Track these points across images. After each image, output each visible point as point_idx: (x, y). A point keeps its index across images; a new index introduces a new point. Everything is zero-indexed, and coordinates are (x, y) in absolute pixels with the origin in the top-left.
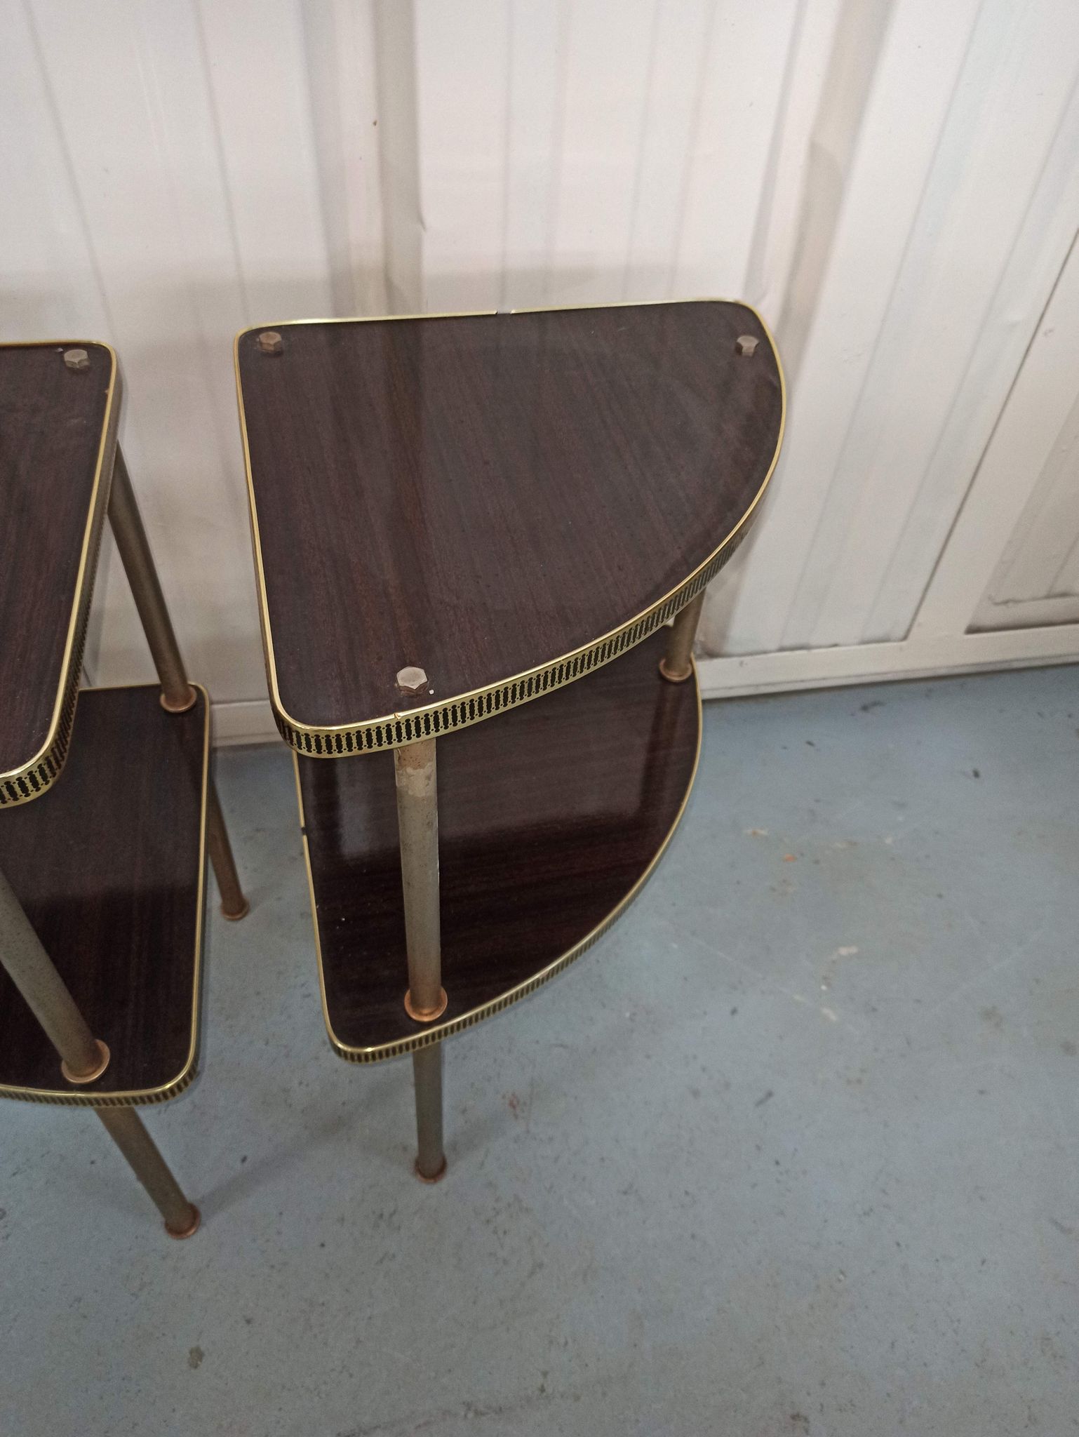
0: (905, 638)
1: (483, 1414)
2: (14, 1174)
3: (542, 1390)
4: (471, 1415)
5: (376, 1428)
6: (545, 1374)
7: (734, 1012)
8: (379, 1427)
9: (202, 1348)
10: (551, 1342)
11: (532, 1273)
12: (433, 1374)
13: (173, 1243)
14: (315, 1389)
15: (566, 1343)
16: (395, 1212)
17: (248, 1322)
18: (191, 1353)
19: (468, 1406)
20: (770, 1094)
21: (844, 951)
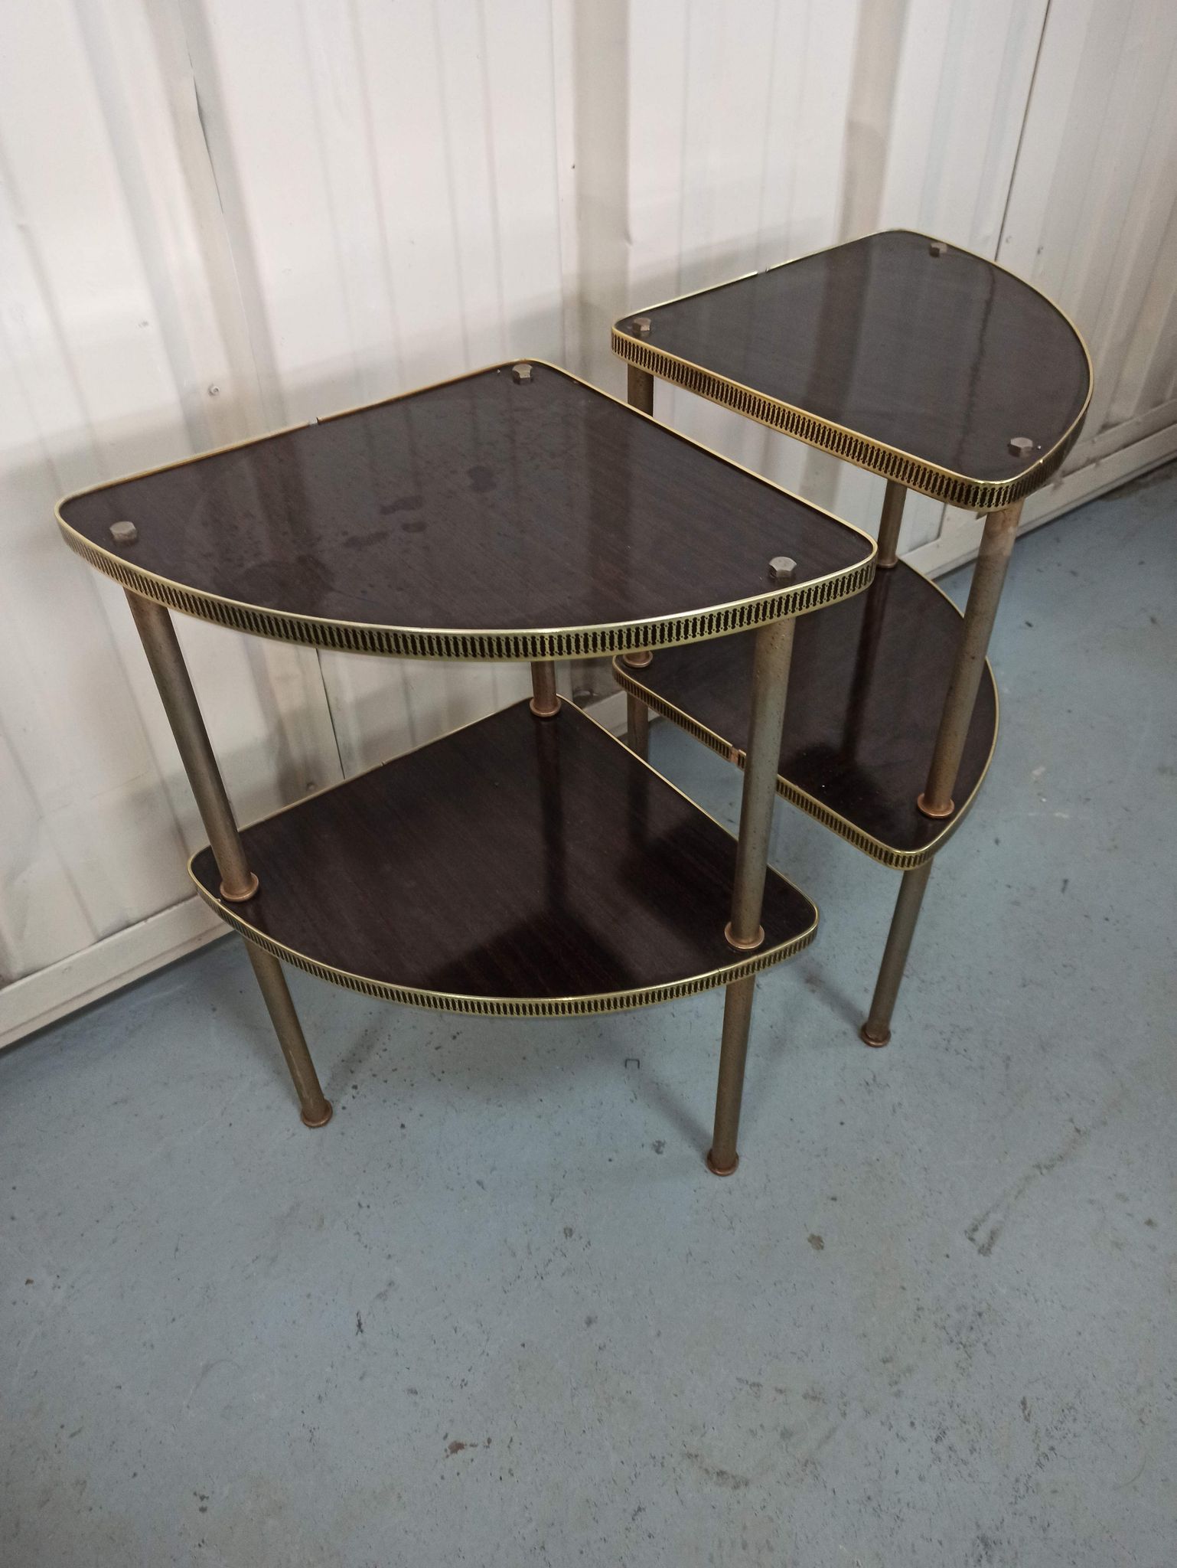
0: (939, 535)
1: (1053, 1166)
2: (552, 1200)
3: (1078, 1131)
4: (1044, 1171)
5: (987, 1214)
6: (1071, 1120)
7: (997, 842)
8: (990, 1212)
9: (816, 1234)
10: (1057, 1100)
11: (1007, 1067)
12: (997, 1161)
13: (729, 1181)
14: (923, 1214)
15: (1068, 1095)
16: (875, 1076)
17: (834, 1199)
18: (810, 1241)
19: (1038, 1167)
20: (1066, 881)
21: (1036, 772)
